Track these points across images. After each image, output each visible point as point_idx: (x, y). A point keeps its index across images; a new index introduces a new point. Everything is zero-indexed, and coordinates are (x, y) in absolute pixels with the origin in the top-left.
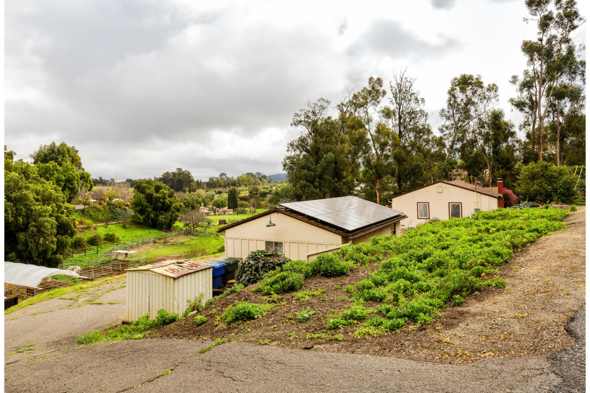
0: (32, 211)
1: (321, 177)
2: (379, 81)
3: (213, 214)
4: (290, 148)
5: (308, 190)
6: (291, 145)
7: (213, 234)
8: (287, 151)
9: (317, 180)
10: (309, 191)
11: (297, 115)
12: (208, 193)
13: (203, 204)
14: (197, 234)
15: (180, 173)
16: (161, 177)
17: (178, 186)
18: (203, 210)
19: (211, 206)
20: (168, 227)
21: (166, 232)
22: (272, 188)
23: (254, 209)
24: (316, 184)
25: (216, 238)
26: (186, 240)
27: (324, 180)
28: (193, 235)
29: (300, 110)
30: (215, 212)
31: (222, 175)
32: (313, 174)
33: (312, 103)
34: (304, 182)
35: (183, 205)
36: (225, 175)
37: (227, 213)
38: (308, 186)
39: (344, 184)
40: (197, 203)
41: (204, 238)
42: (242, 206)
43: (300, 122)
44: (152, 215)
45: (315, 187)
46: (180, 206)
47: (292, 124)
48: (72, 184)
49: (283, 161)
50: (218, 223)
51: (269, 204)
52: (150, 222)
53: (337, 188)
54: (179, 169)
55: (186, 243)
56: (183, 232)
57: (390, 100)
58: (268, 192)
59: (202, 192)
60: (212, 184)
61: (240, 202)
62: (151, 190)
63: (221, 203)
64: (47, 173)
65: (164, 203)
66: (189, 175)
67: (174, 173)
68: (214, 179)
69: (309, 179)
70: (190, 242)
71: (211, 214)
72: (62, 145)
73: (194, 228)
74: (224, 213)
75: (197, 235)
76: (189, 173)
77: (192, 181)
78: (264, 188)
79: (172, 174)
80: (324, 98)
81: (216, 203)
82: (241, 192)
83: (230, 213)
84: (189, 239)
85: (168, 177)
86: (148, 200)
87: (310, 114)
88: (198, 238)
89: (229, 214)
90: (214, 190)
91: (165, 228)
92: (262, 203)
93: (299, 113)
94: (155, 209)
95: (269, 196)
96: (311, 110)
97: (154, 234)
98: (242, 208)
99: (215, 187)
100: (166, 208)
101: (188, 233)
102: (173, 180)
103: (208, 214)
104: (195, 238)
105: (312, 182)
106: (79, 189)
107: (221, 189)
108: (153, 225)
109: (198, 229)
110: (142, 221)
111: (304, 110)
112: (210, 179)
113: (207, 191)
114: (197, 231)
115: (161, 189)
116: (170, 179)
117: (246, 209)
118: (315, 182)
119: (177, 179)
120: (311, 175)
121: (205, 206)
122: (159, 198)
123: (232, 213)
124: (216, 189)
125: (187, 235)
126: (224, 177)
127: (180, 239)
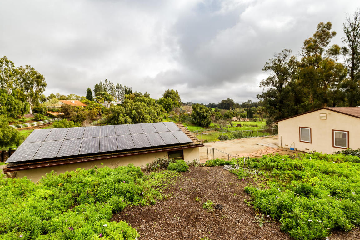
0: (144, 117)
2: (329, 25)
3: (239, 120)
4: (262, 85)
6: (262, 82)
8: (260, 86)
11: (267, 63)
12: (241, 110)
15: (228, 101)
17: (228, 106)
18: (235, 118)
20: (207, 126)
21: (206, 128)
28: (219, 131)
29: (269, 60)
31: (249, 101)
33: (277, 54)
35: (222, 116)
36: (251, 101)
37: (246, 121)
40: (231, 115)
42: (255, 117)
43: (269, 68)
44: (199, 120)
46: (221, 116)
47: (263, 70)
48: (170, 106)
50: (236, 126)
52: (198, 123)
54: (228, 99)
55: (213, 135)
57: (343, 40)
59: (238, 110)
61: (255, 115)
62: (198, 109)
63: (244, 116)
64: (161, 102)
65: (203, 115)
67: (226, 100)
68: (245, 103)
71: (238, 120)
72: (172, 90)
73: (220, 127)
76: (232, 100)
77: (234, 104)
80: (287, 49)
81: (242, 115)
86: (197, 114)
87: (277, 62)
89: (247, 121)
90: (244, 109)
91: (205, 127)
93: (269, 62)
94: (200, 118)
96: (277, 58)
97: (199, 129)
98: (255, 119)
99: (245, 107)
100: (205, 117)
102: (225, 103)
103: (235, 121)
106: (173, 108)
108: (200, 125)
110: (195, 123)
111: (272, 59)
112: (243, 103)
113: (240, 109)
115: (202, 108)
117: (257, 119)
119: (227, 103)
121: (237, 117)
122: (201, 113)
123: (249, 120)
125: (215, 130)
126: (250, 102)
127: (211, 133)
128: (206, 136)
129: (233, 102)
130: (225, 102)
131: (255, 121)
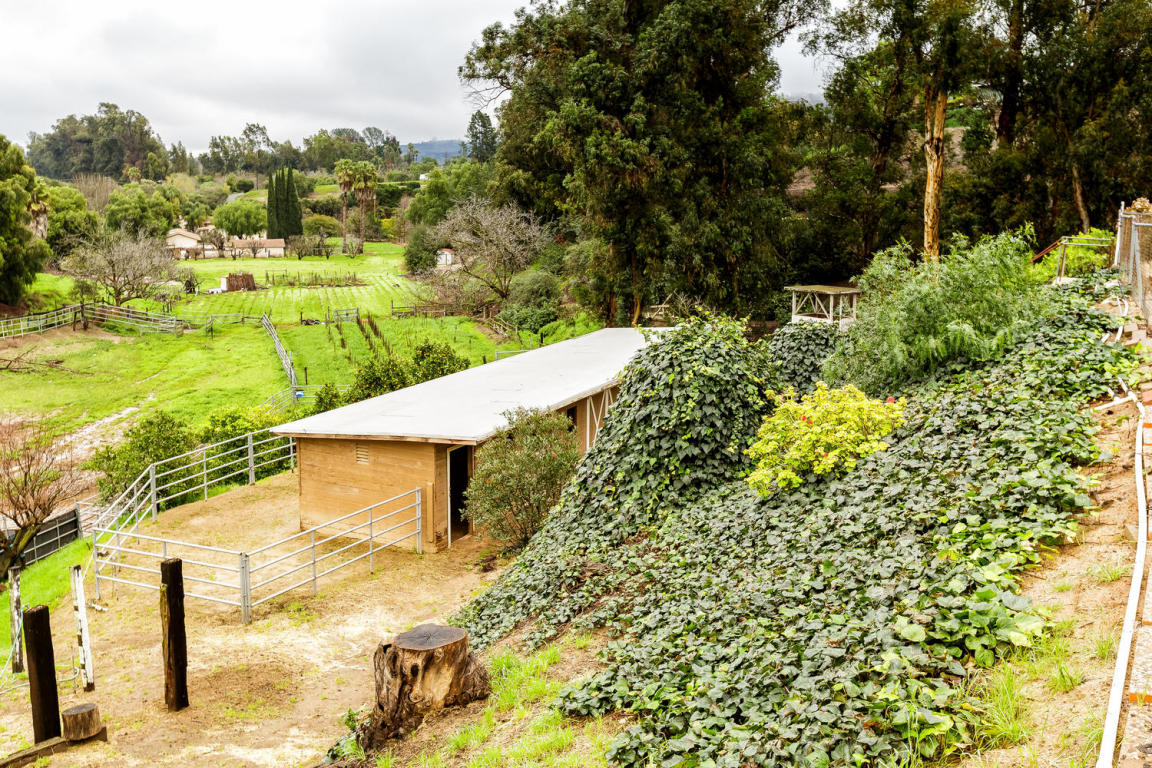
1: (654, 86)
3: (216, 253)
5: (597, 146)
7: (195, 327)
9: (639, 100)
10: (606, 150)
12: (206, 186)
13: (183, 223)
14: (128, 323)
15: (112, 122)
16: (52, 132)
17: (108, 162)
18: (182, 239)
19: (211, 228)
20: (6, 297)
22: (418, 179)
23: (358, 241)
24: (638, 118)
25: (207, 341)
26: (78, 348)
27: (670, 100)
28: (113, 329)
30: (221, 248)
31: (251, 130)
32: (621, 71)
34: (585, 108)
36: (263, 130)
37: (262, 253)
38: (599, 124)
39: (748, 125)
40: (158, 217)
41: (154, 342)
42: (315, 229)
45: (633, 133)
49: (463, 63)
50: (224, 286)
51: (409, 226)
53: (717, 143)
54: (110, 108)
55: (73, 364)
56: (70, 316)
58: (403, 190)
60: (220, 161)
61: (308, 219)
63: (243, 219)
66: (142, 129)
67: (91, 120)
68: (227, 143)
69: (601, 94)
70: (95, 358)
71: (209, 253)
73: (119, 302)
74: (254, 251)
75: (131, 330)
76: (143, 121)
77: (154, 147)
78: (391, 178)
79: (86, 124)
81: (227, 219)
82: (318, 188)
83: (274, 251)
84: (89, 346)
85: (75, 133)
88: (130, 340)
89: (274, 256)
90: (226, 178)
92: (386, 222)
95: (407, 203)
98: (318, 239)
99: (232, 168)
101: (88, 321)
102: (89, 141)
103: (194, 254)
104: (116, 340)
105: (617, 107)
107: (251, 178)
109: (139, 305)
112: (215, 144)
113: (202, 181)
114: (131, 313)
116: (82, 141)
117: (329, 241)
118: (628, 111)
119: (102, 139)
120: (611, 79)
121: (191, 227)
123: (280, 251)
124: (232, 175)
125: (86, 327)
126: (260, 138)
127: (50, 347)
128: (17, 378)
129: (147, 133)
130: (82, 134)
131: (320, 251)
